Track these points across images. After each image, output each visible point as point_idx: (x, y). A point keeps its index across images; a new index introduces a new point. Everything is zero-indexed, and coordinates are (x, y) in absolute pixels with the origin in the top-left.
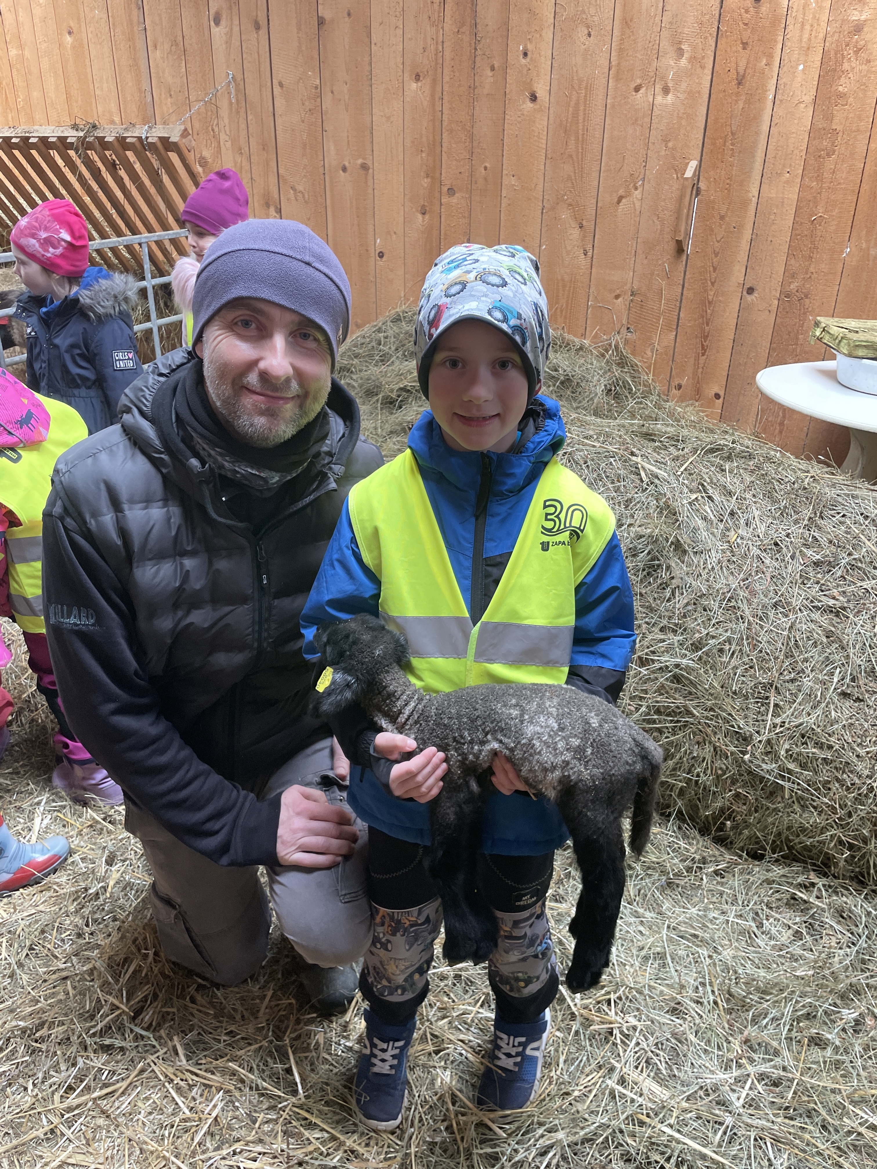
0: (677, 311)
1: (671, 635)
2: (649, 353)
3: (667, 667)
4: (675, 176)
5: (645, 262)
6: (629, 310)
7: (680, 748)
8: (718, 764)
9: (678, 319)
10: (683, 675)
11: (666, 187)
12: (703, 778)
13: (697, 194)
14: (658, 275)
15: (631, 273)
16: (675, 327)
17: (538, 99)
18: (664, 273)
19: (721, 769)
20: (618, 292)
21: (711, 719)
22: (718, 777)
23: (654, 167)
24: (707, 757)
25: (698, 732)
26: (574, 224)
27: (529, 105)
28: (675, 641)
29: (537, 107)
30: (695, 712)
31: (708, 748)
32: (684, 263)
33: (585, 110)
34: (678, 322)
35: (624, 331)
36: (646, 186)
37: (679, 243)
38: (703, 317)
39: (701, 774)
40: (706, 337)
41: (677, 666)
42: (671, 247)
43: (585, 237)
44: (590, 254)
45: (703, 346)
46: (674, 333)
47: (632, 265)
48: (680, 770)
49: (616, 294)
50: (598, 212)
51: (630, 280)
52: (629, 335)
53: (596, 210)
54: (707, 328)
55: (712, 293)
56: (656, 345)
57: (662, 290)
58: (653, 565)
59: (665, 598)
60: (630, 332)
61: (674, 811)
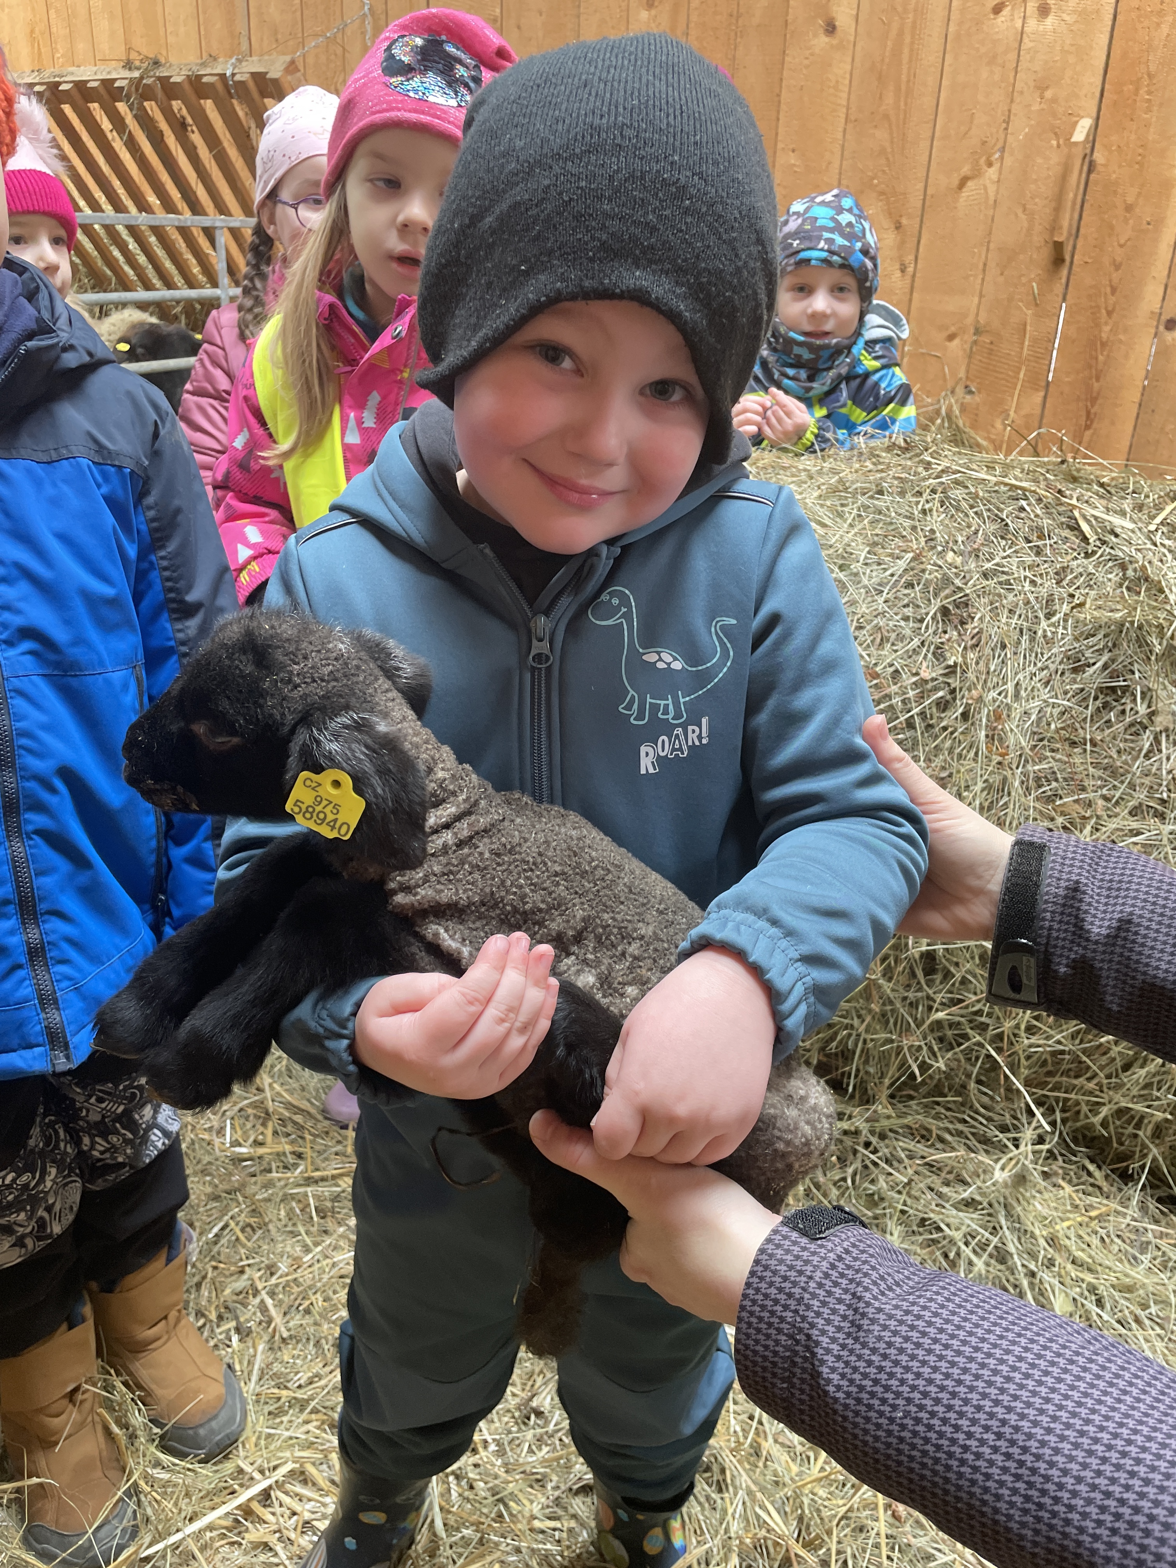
0: (1049, 358)
1: (1153, 823)
2: (999, 425)
4: (1054, 143)
5: (1001, 279)
6: (970, 357)
11: (1039, 160)
13: (1089, 172)
14: (1021, 301)
15: (976, 301)
16: (1044, 384)
17: (839, 29)
18: (1031, 298)
20: (953, 329)
23: (1020, 130)
26: (888, 224)
27: (823, 40)
28: (1164, 834)
29: (835, 42)
32: (1064, 280)
33: (912, 43)
35: (960, 390)
36: (1008, 161)
37: (1058, 247)
38: (1090, 367)
40: (1094, 400)
42: (1044, 255)
43: (903, 242)
44: (910, 270)
45: (1088, 413)
46: (1042, 394)
47: (978, 287)
48: (1159, 1090)
49: (949, 332)
50: (927, 203)
51: (973, 310)
52: (968, 397)
53: (924, 200)
54: (1096, 385)
55: (1107, 329)
56: (1012, 413)
57: (1025, 325)
58: (1113, 689)
59: (1141, 750)
60: (970, 392)
61: (1143, 1167)
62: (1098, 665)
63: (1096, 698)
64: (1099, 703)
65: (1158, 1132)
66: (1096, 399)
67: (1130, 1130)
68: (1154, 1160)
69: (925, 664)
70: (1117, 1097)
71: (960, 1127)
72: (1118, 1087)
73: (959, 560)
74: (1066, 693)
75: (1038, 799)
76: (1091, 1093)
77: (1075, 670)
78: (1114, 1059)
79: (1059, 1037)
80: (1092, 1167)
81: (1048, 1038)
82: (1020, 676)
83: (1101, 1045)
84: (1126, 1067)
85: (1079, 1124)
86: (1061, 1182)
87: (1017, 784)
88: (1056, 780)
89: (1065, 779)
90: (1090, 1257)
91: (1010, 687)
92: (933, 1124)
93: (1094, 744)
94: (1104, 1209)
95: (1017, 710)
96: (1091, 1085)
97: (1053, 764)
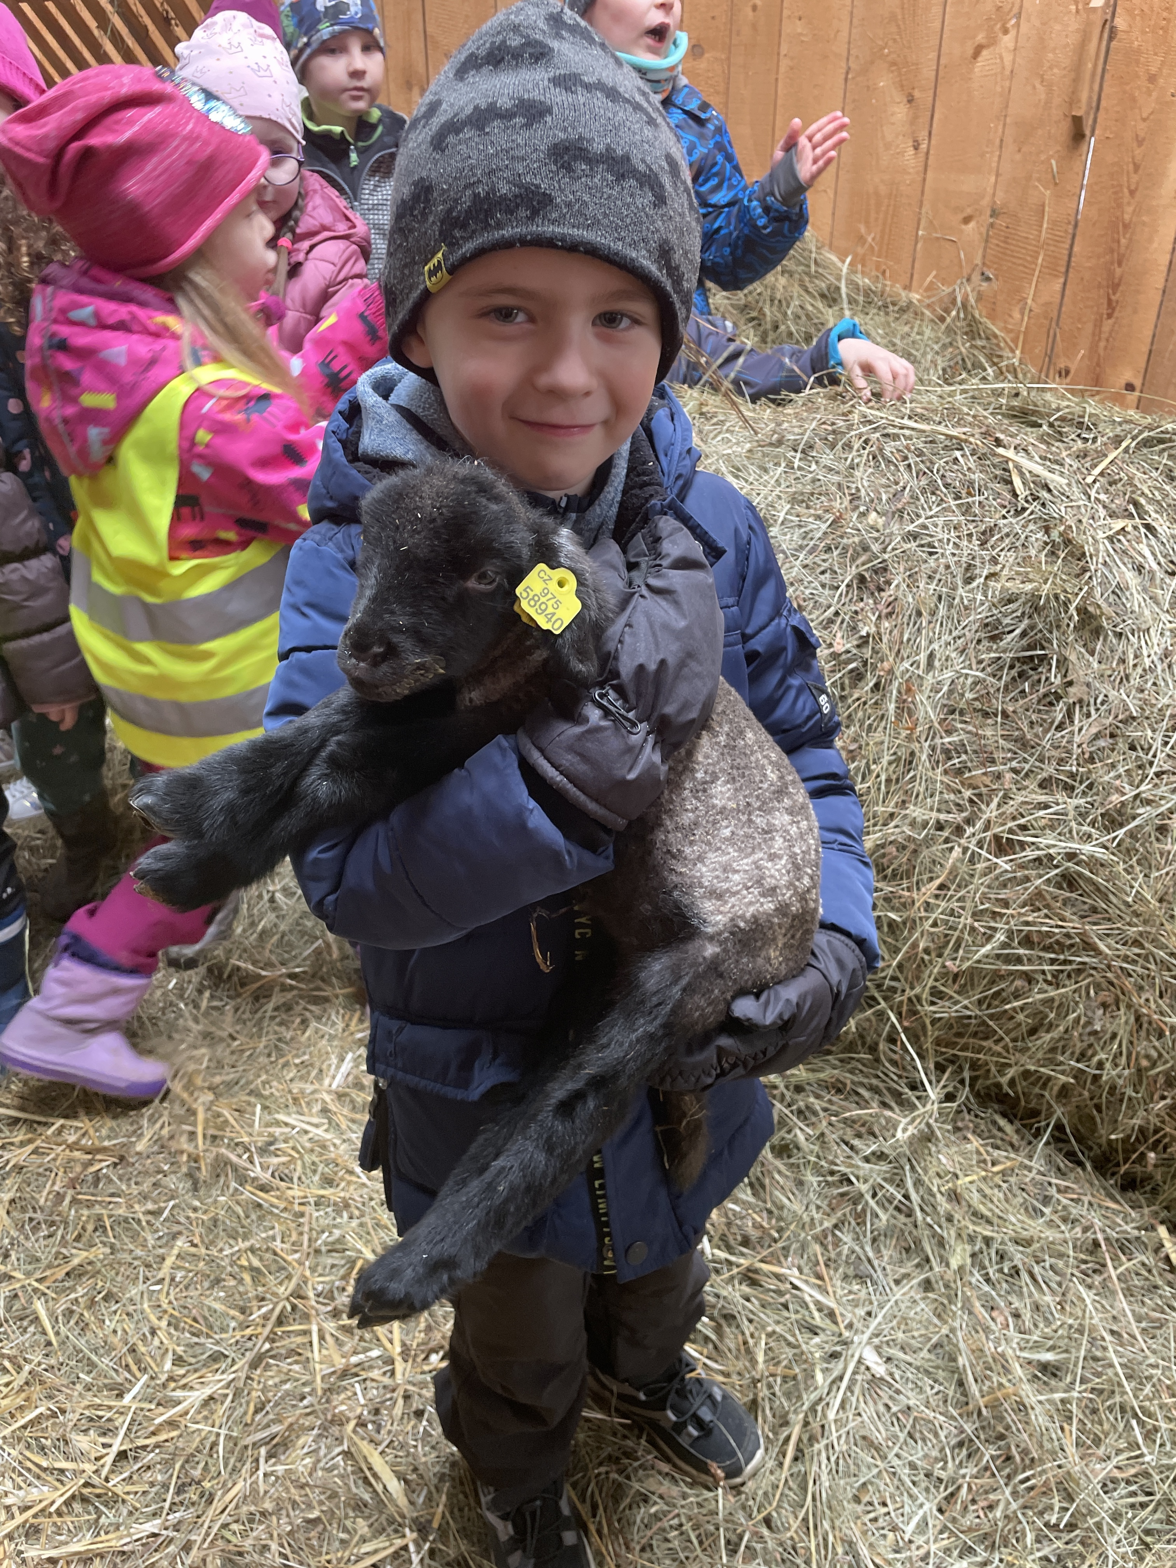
0: (1069, 242)
1: (1061, 796)
2: (1017, 315)
3: (1051, 858)
5: (1018, 157)
6: (987, 241)
7: (1067, 1015)
8: (1142, 1047)
9: (1070, 256)
10: (1080, 875)
11: (1058, 27)
12: (1109, 1073)
13: (1110, 39)
14: (1039, 180)
15: (993, 179)
16: (1063, 269)
18: (1050, 176)
19: (1148, 1057)
20: (969, 211)
21: (1135, 962)
22: (1139, 1070)
24: (1121, 1032)
25: (1105, 985)
26: (899, 97)
28: (1070, 808)
30: (1102, 946)
31: (1123, 1016)
32: (1084, 158)
34: (1069, 262)
35: (976, 277)
36: (1023, 28)
37: (1077, 121)
38: (1112, 251)
39: (1108, 1065)
40: (1115, 287)
41: (1071, 856)
42: (1064, 128)
43: (916, 117)
44: (924, 146)
45: (1110, 301)
46: (1062, 280)
47: (994, 165)
48: (1063, 1053)
49: (965, 214)
50: (941, 73)
51: (990, 190)
52: (985, 284)
53: (937, 70)
54: (1118, 271)
55: (1130, 209)
56: (1029, 301)
57: (1043, 206)
58: (1031, 658)
59: (1052, 723)
60: (988, 279)
61: (1048, 1125)
62: (1017, 632)
63: (1012, 667)
64: (1014, 672)
65: (1064, 1092)
66: (1118, 285)
67: (1037, 1090)
68: (1059, 1119)
69: (839, 635)
70: (1024, 1059)
71: (874, 1082)
72: (1024, 1050)
73: (881, 521)
74: (980, 662)
75: (946, 772)
76: (999, 1055)
77: (994, 638)
78: (1020, 1025)
79: (966, 1002)
80: (1002, 1122)
81: (956, 1003)
82: (935, 646)
83: (1006, 1011)
84: (1033, 1031)
85: (989, 1082)
86: (970, 1136)
87: (924, 757)
88: (966, 752)
89: (975, 752)
90: (991, 1210)
91: (923, 657)
92: (848, 1078)
93: (1005, 715)
94: (1009, 1164)
95: (930, 679)
96: (998, 1048)
97: (963, 736)
